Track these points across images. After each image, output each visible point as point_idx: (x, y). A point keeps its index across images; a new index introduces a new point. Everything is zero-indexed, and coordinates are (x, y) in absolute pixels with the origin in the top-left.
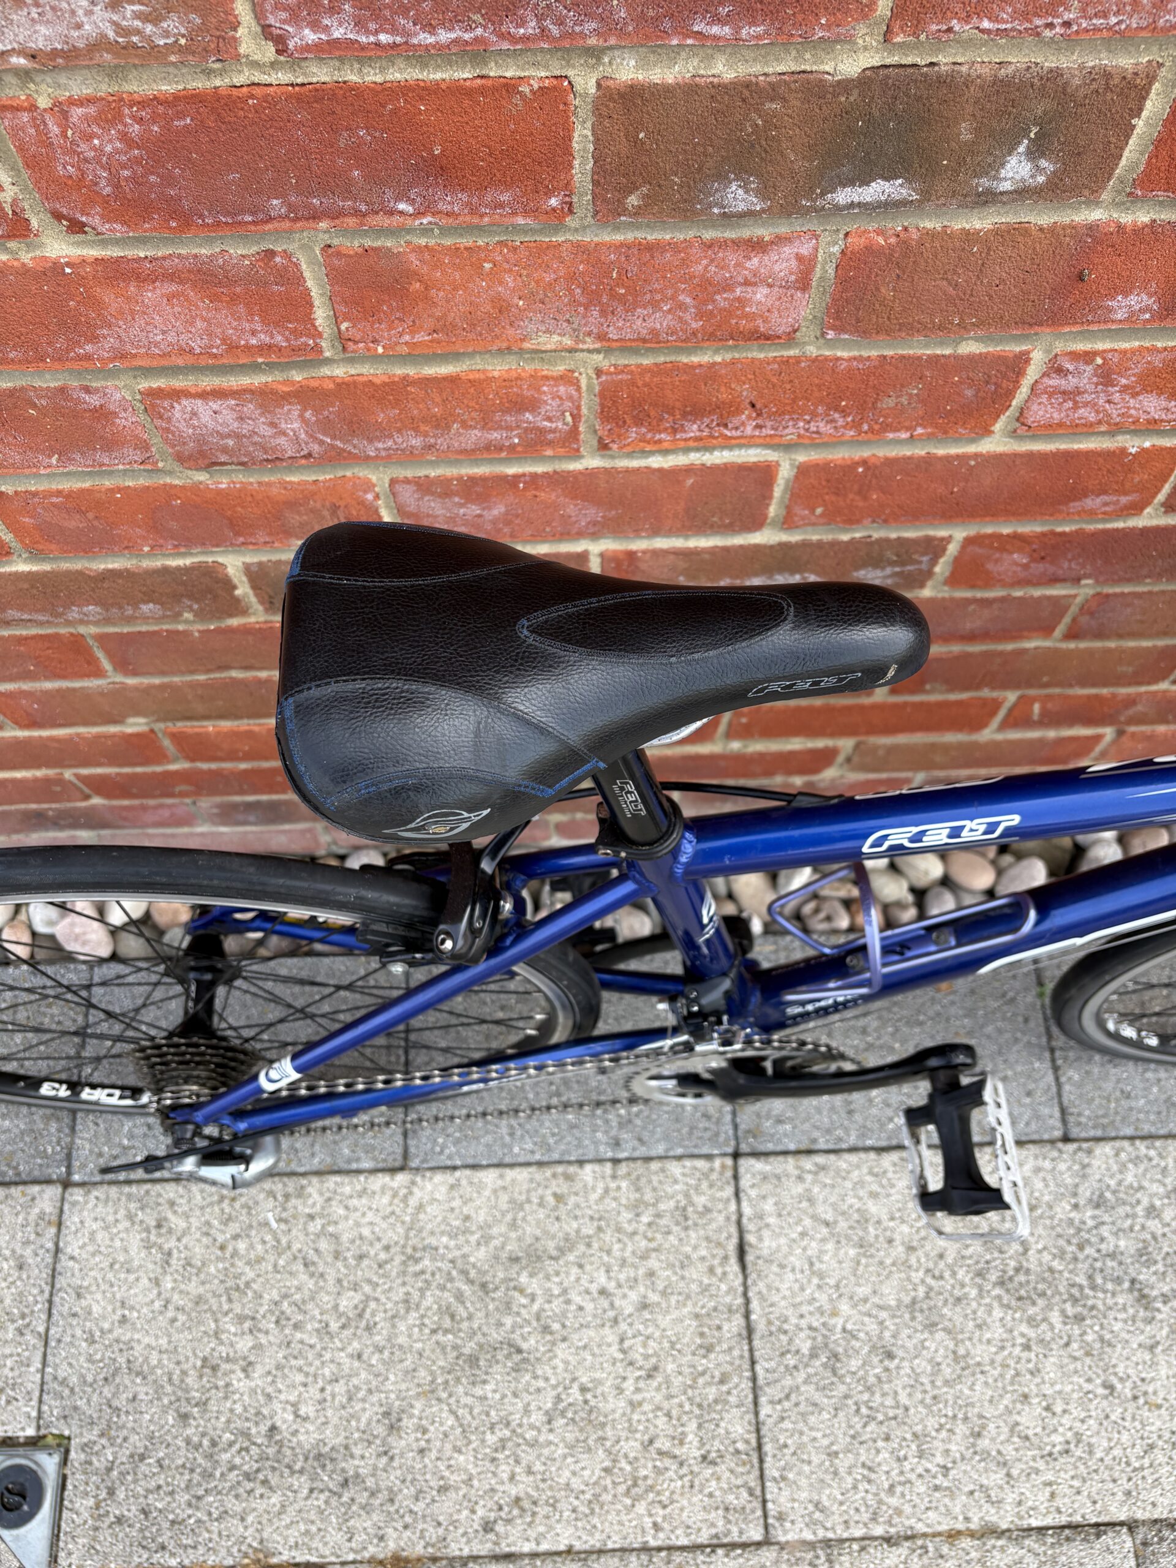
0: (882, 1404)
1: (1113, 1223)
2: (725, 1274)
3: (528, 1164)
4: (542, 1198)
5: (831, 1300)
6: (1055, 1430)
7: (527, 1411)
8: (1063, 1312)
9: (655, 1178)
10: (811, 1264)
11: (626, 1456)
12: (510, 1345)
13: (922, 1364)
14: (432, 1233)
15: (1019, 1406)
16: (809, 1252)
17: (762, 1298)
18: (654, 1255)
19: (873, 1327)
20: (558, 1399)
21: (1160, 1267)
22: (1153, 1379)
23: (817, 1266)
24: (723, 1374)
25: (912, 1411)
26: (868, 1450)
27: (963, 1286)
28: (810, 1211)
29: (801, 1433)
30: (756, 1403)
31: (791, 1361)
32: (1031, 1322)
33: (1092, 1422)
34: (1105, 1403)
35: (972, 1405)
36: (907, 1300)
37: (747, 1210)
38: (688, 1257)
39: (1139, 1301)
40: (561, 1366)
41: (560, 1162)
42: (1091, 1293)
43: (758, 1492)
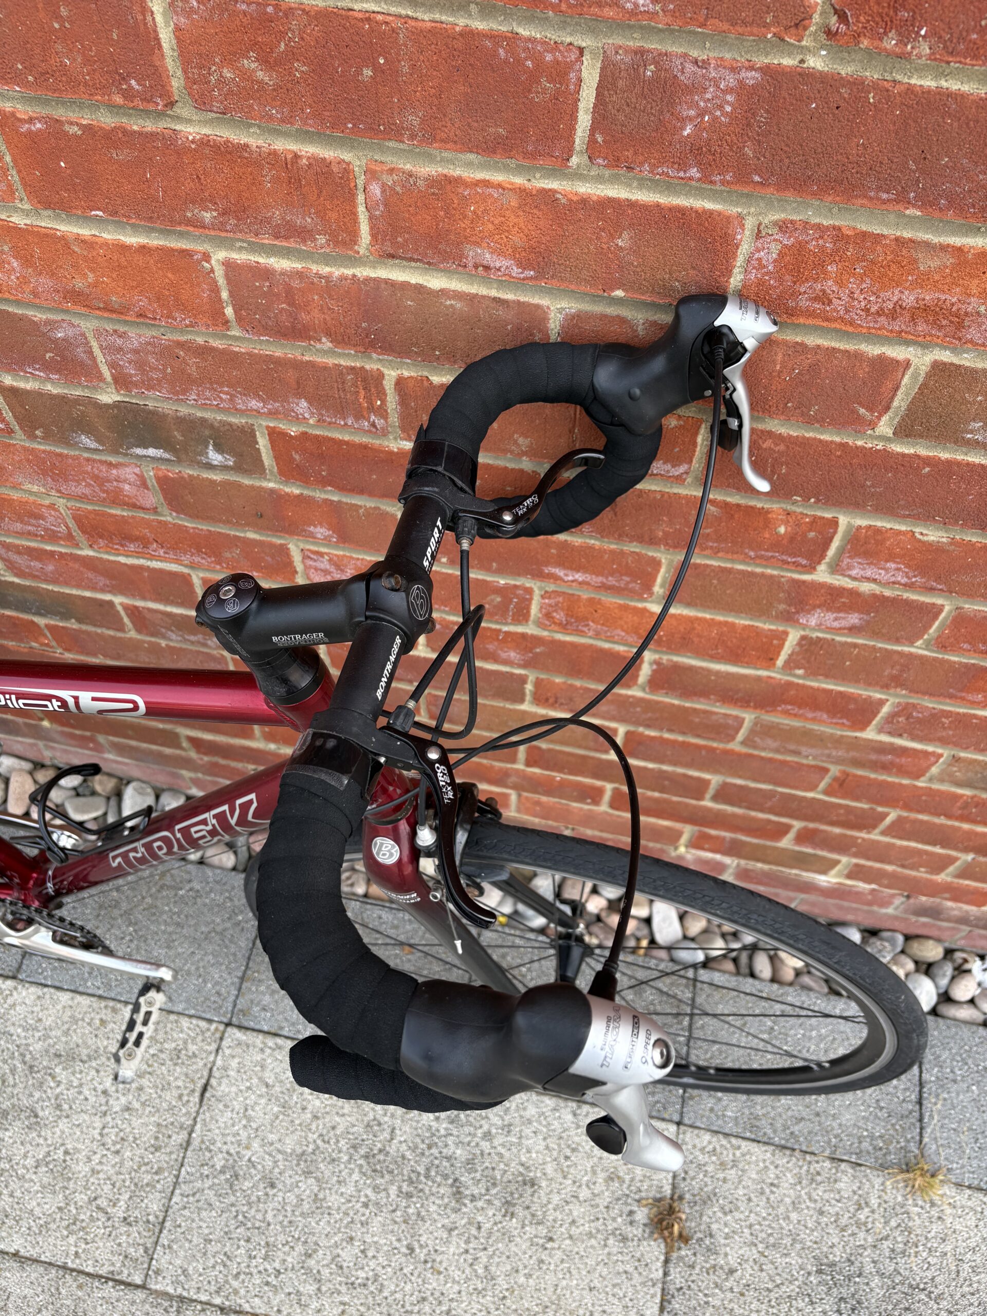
0: (254, 1217)
1: (458, 1136)
2: (188, 1101)
3: (93, 995)
4: (92, 1019)
5: (249, 1137)
6: (362, 1268)
7: (25, 1156)
8: (400, 1187)
9: (169, 1025)
10: (246, 1110)
11: (76, 1203)
12: (32, 1111)
13: (291, 1198)
14: (14, 1024)
15: (344, 1244)
16: (248, 1102)
17: (205, 1123)
18: (147, 1076)
19: (269, 1163)
20: (48, 1154)
21: (478, 1175)
22: (443, 1252)
23: (250, 1112)
24: (159, 1168)
25: (272, 1227)
26: (232, 1245)
27: (340, 1152)
28: (260, 1074)
29: (193, 1221)
30: (172, 1193)
31: (206, 1171)
32: (376, 1189)
33: (389, 1270)
34: (403, 1259)
35: (314, 1234)
36: (299, 1151)
37: (219, 1062)
38: (169, 1084)
39: (454, 1194)
40: (59, 1133)
41: (114, 999)
42: (424, 1180)
43: (150, 1252)
